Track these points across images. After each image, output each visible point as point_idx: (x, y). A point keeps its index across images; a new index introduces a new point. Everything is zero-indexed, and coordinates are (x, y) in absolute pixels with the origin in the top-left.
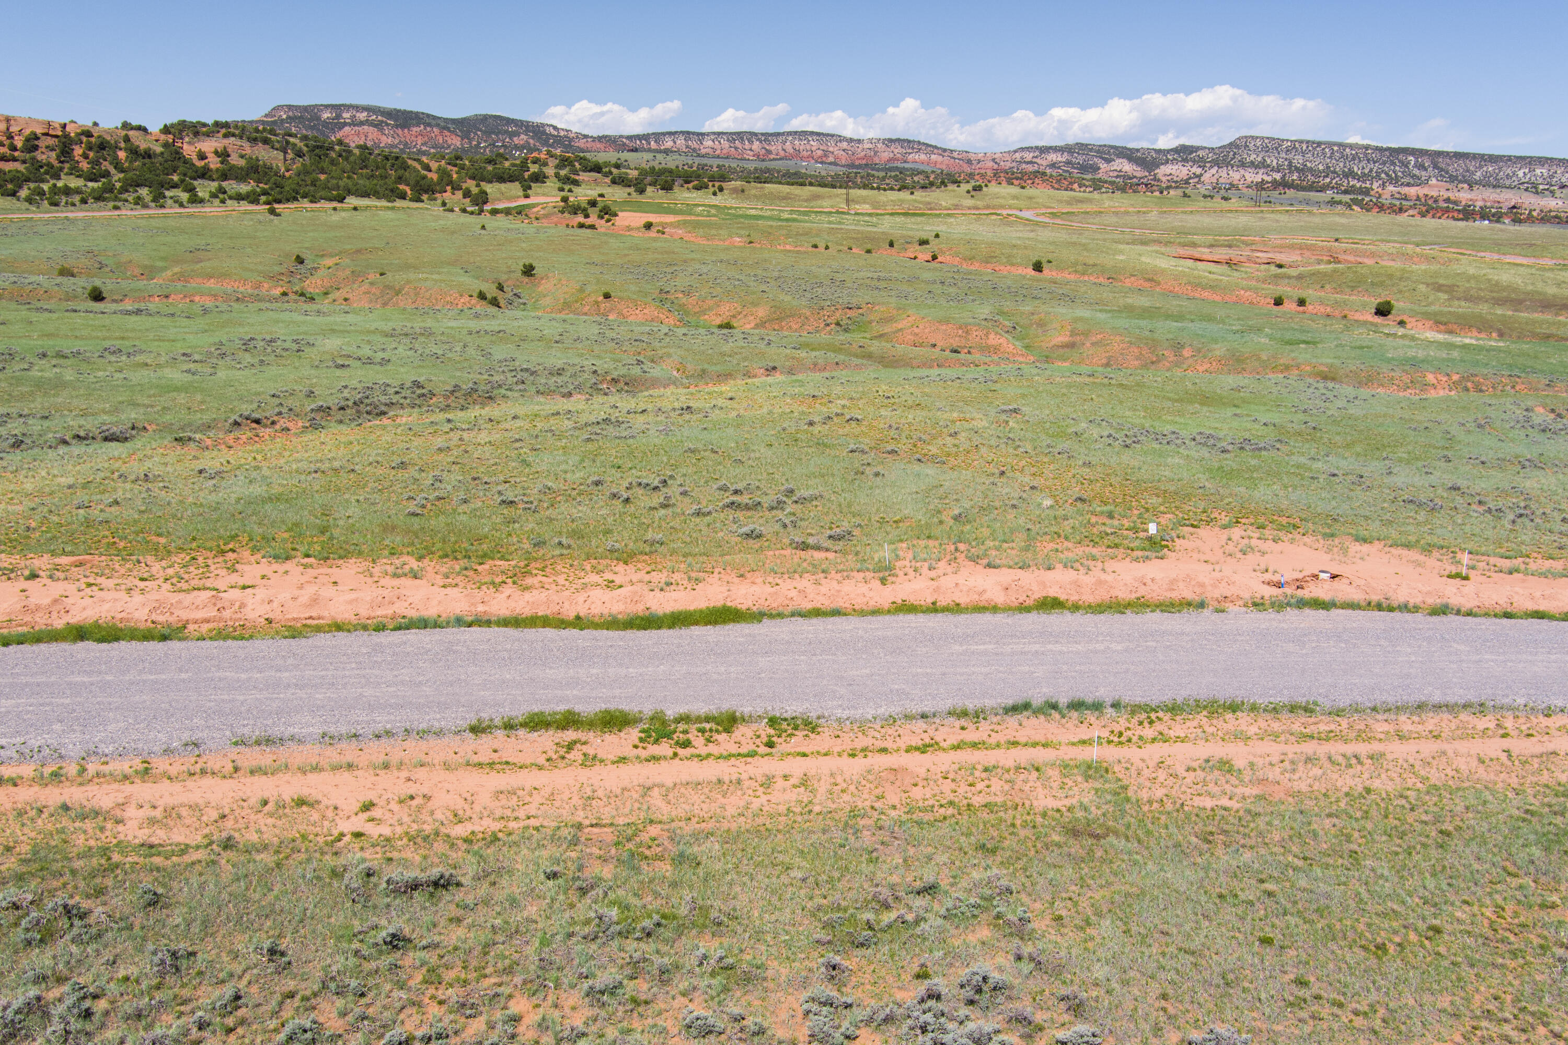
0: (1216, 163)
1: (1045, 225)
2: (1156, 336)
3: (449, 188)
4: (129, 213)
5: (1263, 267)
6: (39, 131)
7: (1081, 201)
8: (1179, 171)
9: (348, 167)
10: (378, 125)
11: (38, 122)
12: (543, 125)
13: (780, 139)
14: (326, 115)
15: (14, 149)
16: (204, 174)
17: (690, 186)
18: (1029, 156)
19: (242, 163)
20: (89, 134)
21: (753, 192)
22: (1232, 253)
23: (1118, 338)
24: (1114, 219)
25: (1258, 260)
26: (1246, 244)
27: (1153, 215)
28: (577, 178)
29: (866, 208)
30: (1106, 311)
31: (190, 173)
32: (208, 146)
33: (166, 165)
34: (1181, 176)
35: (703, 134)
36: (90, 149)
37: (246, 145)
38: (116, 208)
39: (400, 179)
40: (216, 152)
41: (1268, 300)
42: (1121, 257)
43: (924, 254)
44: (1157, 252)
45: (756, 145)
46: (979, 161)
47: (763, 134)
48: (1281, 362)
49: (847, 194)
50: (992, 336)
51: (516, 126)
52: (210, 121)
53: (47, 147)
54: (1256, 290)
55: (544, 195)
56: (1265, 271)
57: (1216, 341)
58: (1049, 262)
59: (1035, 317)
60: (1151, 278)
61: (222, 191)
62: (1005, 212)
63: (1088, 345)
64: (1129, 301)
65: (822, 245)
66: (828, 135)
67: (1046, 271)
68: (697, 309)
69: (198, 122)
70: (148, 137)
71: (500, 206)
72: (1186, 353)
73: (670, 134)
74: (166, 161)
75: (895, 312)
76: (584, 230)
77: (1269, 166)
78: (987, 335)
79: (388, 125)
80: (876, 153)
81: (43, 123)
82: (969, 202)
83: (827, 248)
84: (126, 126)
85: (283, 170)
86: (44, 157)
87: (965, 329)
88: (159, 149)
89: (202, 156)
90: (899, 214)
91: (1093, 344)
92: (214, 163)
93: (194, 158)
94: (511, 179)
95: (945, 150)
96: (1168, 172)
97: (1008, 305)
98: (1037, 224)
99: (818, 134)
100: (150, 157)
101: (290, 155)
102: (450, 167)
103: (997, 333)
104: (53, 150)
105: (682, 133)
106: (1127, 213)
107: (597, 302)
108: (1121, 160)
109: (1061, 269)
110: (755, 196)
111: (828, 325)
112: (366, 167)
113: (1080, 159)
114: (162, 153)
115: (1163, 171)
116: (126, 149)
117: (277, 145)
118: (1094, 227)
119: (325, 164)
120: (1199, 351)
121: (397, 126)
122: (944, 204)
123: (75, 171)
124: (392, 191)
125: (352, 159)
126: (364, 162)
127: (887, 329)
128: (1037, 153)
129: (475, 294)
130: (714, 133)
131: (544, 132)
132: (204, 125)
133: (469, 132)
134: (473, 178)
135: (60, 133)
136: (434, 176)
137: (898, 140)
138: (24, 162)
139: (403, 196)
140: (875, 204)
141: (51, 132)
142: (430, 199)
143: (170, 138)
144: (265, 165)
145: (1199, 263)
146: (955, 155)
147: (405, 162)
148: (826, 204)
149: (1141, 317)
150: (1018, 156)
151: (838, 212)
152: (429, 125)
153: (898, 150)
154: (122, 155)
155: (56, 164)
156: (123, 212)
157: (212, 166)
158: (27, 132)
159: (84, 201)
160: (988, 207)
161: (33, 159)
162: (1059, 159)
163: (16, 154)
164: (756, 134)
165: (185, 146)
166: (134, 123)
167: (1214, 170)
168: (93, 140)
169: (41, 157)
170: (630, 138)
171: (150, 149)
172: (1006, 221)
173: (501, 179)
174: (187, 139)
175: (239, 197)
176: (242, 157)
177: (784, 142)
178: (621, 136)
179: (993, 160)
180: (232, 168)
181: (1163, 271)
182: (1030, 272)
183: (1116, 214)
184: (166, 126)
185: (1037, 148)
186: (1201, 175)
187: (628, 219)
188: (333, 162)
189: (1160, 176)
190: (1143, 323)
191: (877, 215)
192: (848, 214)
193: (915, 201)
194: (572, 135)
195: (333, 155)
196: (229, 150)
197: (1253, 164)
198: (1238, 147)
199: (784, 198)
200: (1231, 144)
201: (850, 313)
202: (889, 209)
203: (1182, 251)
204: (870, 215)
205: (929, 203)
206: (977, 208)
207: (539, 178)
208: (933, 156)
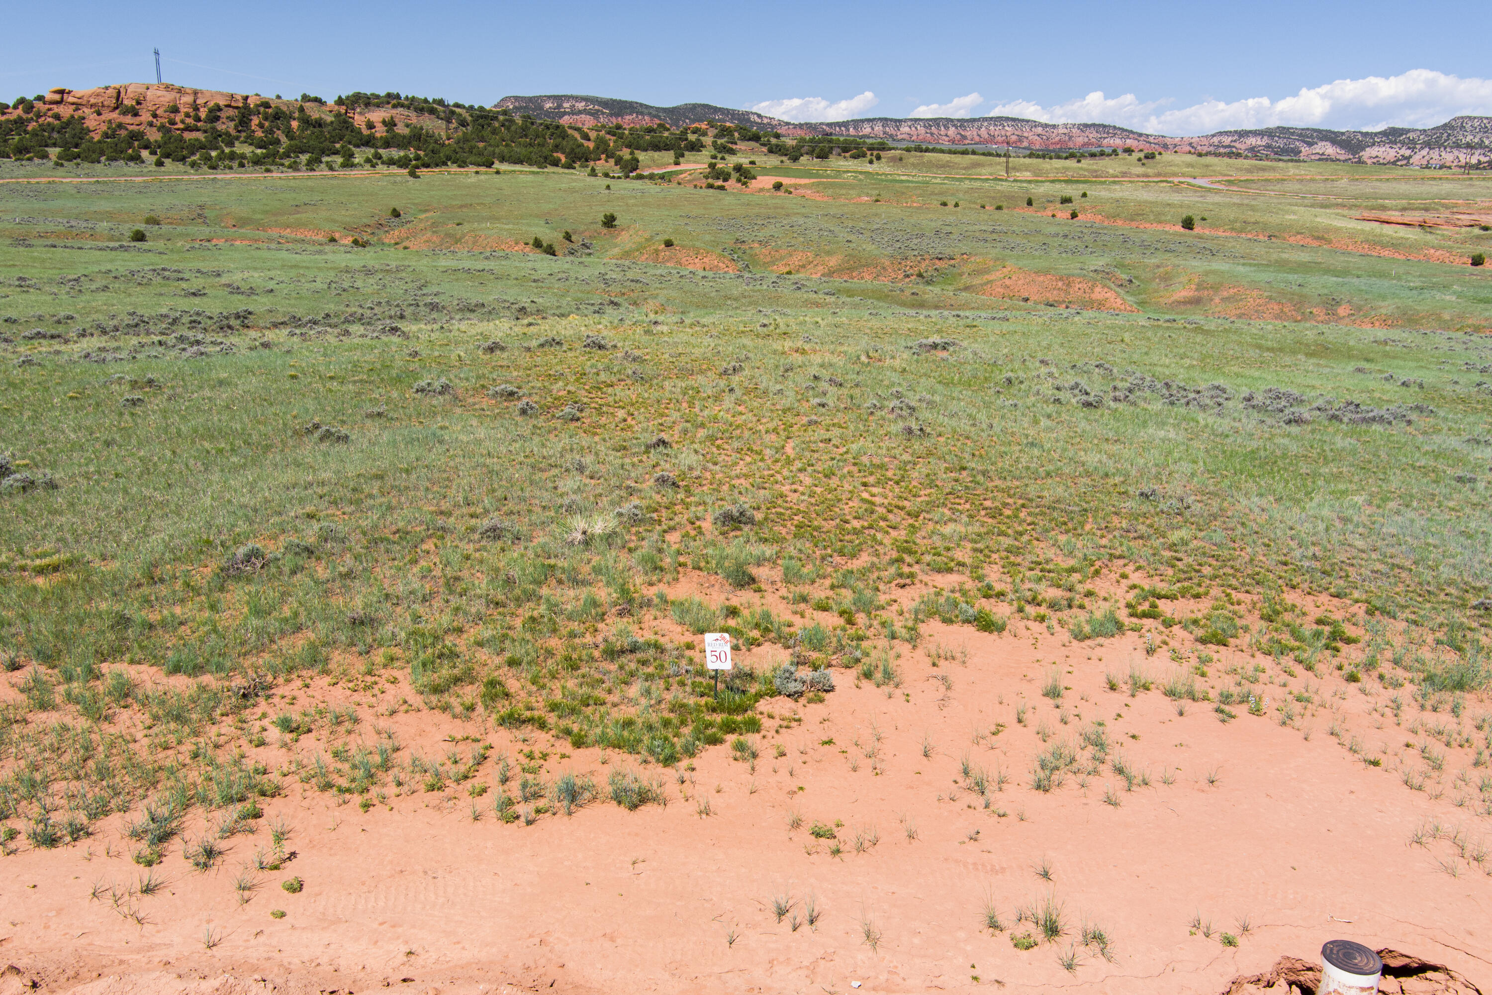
0: (1428, 145)
1: (1217, 192)
2: (1305, 291)
3: (603, 156)
4: (279, 175)
5: (1464, 229)
6: (222, 103)
7: (1263, 169)
8: (1387, 153)
9: (507, 136)
10: (594, 114)
11: (222, 94)
12: (748, 113)
13: (976, 124)
14: (548, 105)
15: (198, 119)
16: (368, 142)
17: (847, 155)
18: (1227, 140)
19: (406, 131)
20: (266, 105)
21: (912, 160)
22: (1429, 217)
23: (1255, 293)
24: (1297, 186)
25: (1460, 223)
26: (1446, 207)
27: (1344, 182)
28: (734, 147)
29: (1027, 175)
30: (1250, 265)
31: (354, 141)
32: (377, 116)
33: (334, 134)
34: (1388, 158)
35: (900, 121)
36: (266, 119)
37: (413, 114)
38: (268, 171)
39: (557, 148)
40: (384, 122)
41: (1465, 259)
42: (1292, 217)
43: (1063, 214)
44: (1337, 214)
45: (952, 131)
46: (1175, 146)
47: (958, 120)
48: (1470, 322)
49: (1007, 162)
50: (1098, 289)
51: (723, 114)
52: (383, 94)
53: (228, 118)
54: (1449, 250)
55: (695, 162)
56: (1466, 233)
57: (1384, 298)
58: (1203, 219)
59: (1161, 270)
60: (1321, 237)
61: (378, 157)
62: (1176, 180)
63: (1217, 300)
64: (1285, 256)
65: (951, 203)
66: (1023, 120)
67: (1197, 230)
68: (768, 259)
69: (372, 95)
70: (324, 108)
71: (646, 173)
72: (1342, 311)
73: (869, 120)
74: (334, 130)
75: (991, 264)
76: (711, 190)
77: (1487, 147)
78: (1092, 289)
79: (603, 113)
80: (1070, 138)
81: (226, 95)
82: (1140, 170)
83: (956, 205)
84: (305, 98)
85: (444, 138)
86: (224, 127)
87: (1067, 280)
88: (329, 118)
89: (370, 126)
90: (1060, 181)
91: (1222, 299)
92: (380, 131)
93: (364, 129)
94: (667, 148)
95: (1141, 135)
96: (1374, 154)
97: (1132, 258)
98: (1209, 190)
99: (1014, 120)
100: (320, 125)
101: (454, 124)
102: (608, 137)
103: (1104, 286)
104: (232, 120)
105: (880, 119)
106: (1312, 180)
107: (657, 251)
108: (1324, 143)
109: (1214, 226)
110: (913, 164)
111: (908, 276)
112: (526, 136)
113: (1281, 143)
114: (332, 122)
115: (1368, 154)
116: (299, 119)
117: (442, 115)
118: (1272, 193)
119: (486, 132)
120: (1359, 309)
121: (611, 115)
122: (1111, 171)
123: (250, 140)
124: (546, 158)
125: (513, 128)
126: (524, 131)
127: (977, 281)
128: (1236, 137)
129: (531, 242)
130: (911, 120)
131: (749, 120)
132: (378, 97)
133: (678, 120)
134: (629, 146)
135: (241, 105)
136: (591, 145)
137: (1094, 125)
138: (205, 132)
139: (556, 163)
140: (1037, 172)
141: (233, 104)
142: (582, 166)
143: (343, 109)
144: (427, 133)
145: (1386, 226)
146: (1151, 139)
147: (565, 131)
148: (985, 172)
149: (1293, 271)
150: (1215, 140)
151: (996, 179)
152: (642, 114)
153: (1093, 135)
154: (295, 124)
155: (233, 133)
156: (275, 175)
157: (378, 135)
158: (211, 104)
159: (242, 165)
160: (1159, 175)
161: (214, 128)
162: (1259, 143)
163: (199, 124)
164: (951, 120)
165: (356, 117)
166: (312, 95)
167: (1425, 152)
168: (270, 111)
169: (220, 127)
170: (830, 125)
171: (321, 119)
172: (1176, 188)
173: (656, 147)
174: (358, 110)
175: (391, 162)
176: (407, 126)
177: (979, 128)
178: (821, 124)
179: (1190, 144)
180: (395, 136)
181: (1337, 230)
182: (1179, 229)
183: (1301, 181)
184: (340, 97)
185: (1236, 132)
186: (1410, 157)
187: (765, 182)
188: (494, 132)
189: (1365, 158)
190: (1291, 277)
191: (1037, 181)
192: (1006, 180)
193: (1081, 169)
194: (774, 123)
195: (497, 124)
196: (396, 120)
197: (1469, 146)
198: (1452, 128)
199: (943, 166)
200: (1445, 125)
201: (939, 264)
202: (1052, 176)
203: (1366, 214)
204: (1030, 182)
205: (1096, 171)
206: (1147, 176)
207: (695, 147)
208: (1128, 141)
